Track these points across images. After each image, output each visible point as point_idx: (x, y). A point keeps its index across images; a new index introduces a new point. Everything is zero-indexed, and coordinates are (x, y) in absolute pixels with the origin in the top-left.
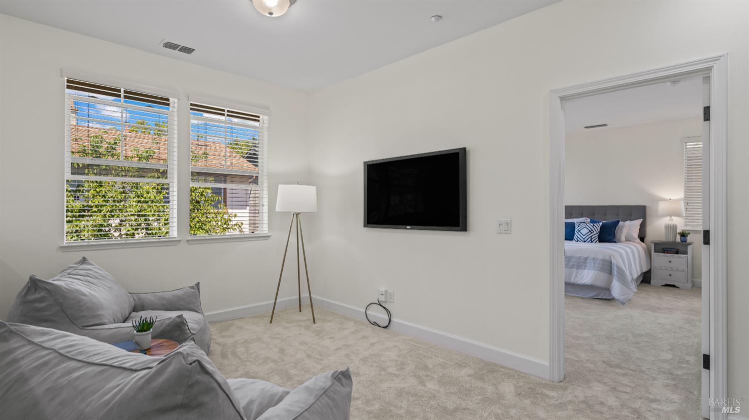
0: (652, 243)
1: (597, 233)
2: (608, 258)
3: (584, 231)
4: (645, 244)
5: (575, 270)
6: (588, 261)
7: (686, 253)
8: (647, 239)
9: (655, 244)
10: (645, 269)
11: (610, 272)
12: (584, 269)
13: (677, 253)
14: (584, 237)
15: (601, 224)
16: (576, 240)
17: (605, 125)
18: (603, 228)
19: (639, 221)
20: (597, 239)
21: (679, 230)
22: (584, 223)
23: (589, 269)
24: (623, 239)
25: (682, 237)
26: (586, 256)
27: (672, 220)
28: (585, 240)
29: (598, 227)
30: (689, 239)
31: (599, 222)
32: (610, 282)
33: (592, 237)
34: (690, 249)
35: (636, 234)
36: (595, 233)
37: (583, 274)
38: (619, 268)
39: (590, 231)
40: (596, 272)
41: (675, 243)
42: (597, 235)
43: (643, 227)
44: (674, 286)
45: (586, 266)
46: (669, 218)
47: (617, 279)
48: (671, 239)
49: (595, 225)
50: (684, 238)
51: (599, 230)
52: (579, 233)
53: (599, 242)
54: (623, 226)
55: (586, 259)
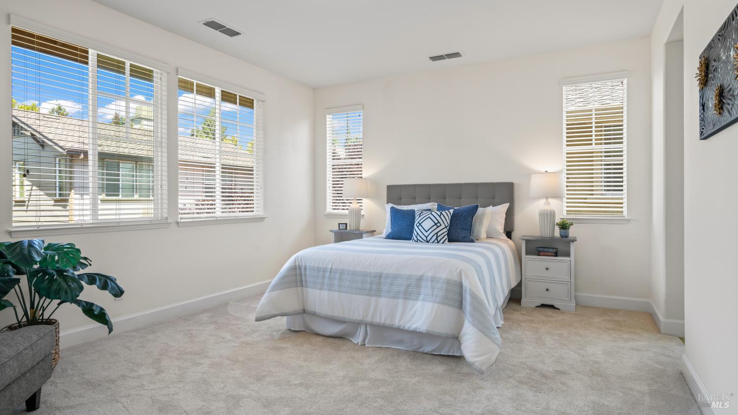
0: (523, 239)
1: (446, 227)
2: (455, 277)
3: (428, 224)
4: (513, 241)
5: (401, 301)
6: (424, 283)
7: (568, 255)
8: (516, 234)
9: (527, 241)
10: (514, 284)
11: (460, 306)
12: (417, 299)
13: (556, 255)
14: (426, 234)
15: (452, 211)
16: (416, 239)
17: (457, 55)
18: (454, 217)
19: (506, 206)
20: (446, 237)
21: (558, 220)
22: (430, 210)
23: (424, 300)
24: (483, 235)
25: (562, 230)
26: (420, 273)
27: (549, 204)
28: (428, 239)
29: (447, 215)
30: (572, 232)
31: (448, 209)
32: (460, 326)
33: (439, 234)
34: (573, 247)
35: (500, 227)
36: (443, 226)
37: (414, 309)
38: (474, 297)
39: (436, 224)
40: (436, 305)
41: (553, 239)
42: (446, 230)
43: (510, 214)
44: (552, 307)
45: (419, 294)
46: (544, 200)
47: (470, 319)
48: (547, 234)
49: (443, 213)
50: (565, 231)
51: (449, 222)
52: (420, 227)
53: (449, 241)
54: (483, 215)
55: (420, 279)
